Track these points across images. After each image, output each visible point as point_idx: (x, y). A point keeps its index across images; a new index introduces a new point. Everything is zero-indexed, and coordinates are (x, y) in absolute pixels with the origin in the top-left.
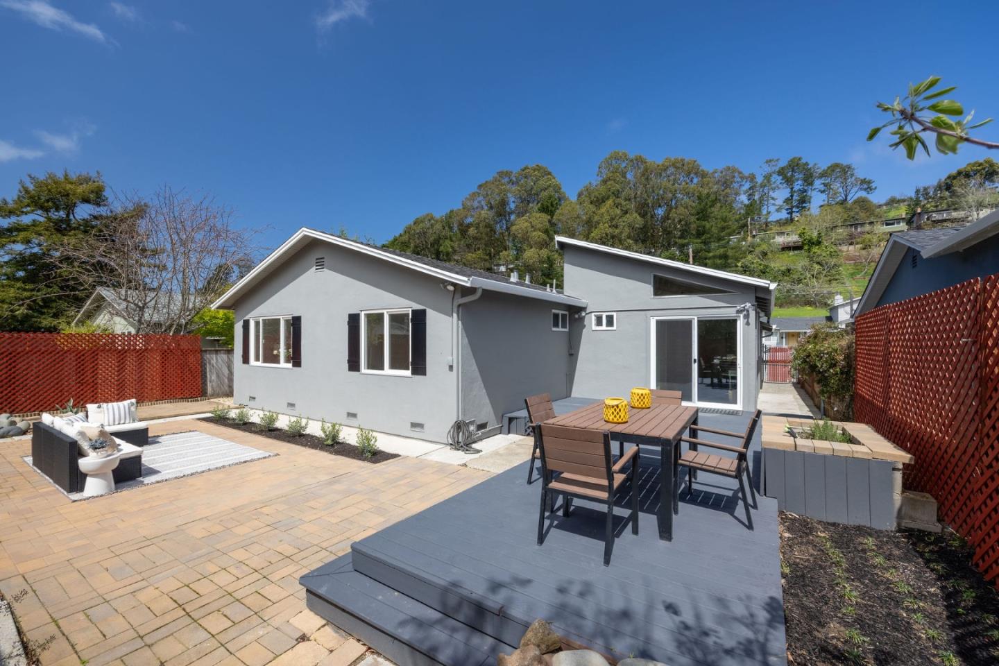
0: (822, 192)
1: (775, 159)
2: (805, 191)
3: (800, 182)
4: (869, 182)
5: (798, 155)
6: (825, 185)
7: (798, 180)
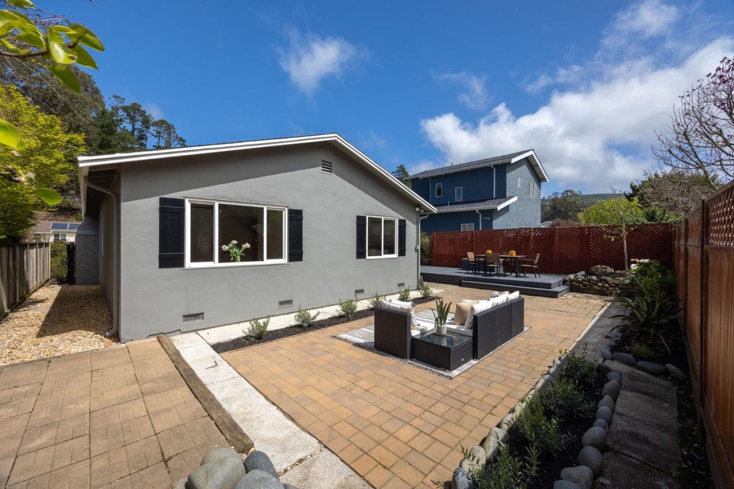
0: (156, 136)
1: (122, 97)
2: (143, 131)
3: (140, 123)
4: (184, 141)
5: (140, 103)
6: (158, 132)
7: (138, 120)
